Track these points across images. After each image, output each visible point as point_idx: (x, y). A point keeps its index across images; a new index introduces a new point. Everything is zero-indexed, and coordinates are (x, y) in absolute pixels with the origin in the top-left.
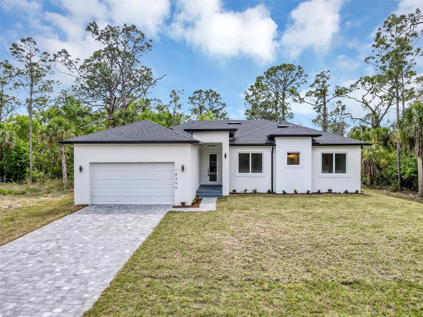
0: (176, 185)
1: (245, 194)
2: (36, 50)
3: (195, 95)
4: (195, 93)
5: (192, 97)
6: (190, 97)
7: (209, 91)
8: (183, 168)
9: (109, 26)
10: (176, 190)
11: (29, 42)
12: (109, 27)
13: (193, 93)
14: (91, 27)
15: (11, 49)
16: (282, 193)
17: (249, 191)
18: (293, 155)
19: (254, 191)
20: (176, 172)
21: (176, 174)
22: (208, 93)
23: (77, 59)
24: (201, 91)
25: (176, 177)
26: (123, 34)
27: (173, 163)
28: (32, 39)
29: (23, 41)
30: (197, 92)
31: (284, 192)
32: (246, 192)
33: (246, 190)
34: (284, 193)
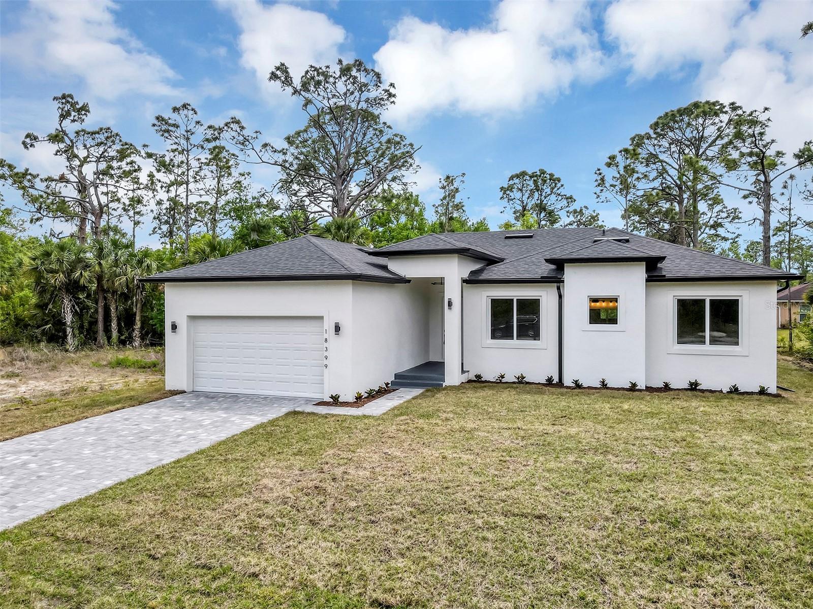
0: (326, 362)
1: (500, 383)
2: (198, 122)
3: (511, 182)
4: (512, 178)
5: (506, 186)
6: (503, 187)
7: (538, 173)
8: (337, 329)
9: (311, 67)
10: (326, 371)
11: (186, 111)
12: (313, 69)
13: (508, 180)
14: (278, 73)
15: (154, 125)
16: (573, 385)
17: (510, 378)
18: (604, 302)
19: (518, 378)
20: (326, 336)
21: (326, 340)
22: (536, 176)
23: (256, 132)
24: (524, 174)
25: (326, 345)
26: (344, 79)
27: (321, 318)
28: (189, 105)
29: (175, 109)
30: (517, 176)
31: (576, 382)
32: (504, 380)
33: (502, 377)
34: (578, 386)
